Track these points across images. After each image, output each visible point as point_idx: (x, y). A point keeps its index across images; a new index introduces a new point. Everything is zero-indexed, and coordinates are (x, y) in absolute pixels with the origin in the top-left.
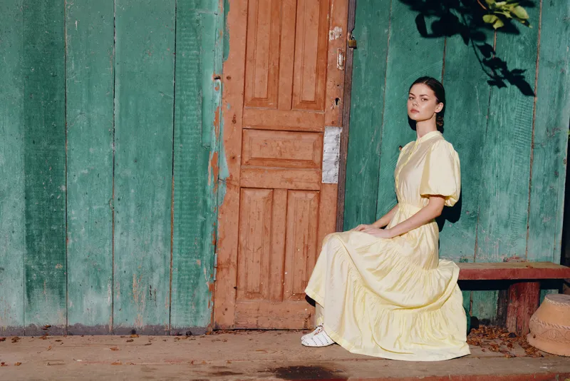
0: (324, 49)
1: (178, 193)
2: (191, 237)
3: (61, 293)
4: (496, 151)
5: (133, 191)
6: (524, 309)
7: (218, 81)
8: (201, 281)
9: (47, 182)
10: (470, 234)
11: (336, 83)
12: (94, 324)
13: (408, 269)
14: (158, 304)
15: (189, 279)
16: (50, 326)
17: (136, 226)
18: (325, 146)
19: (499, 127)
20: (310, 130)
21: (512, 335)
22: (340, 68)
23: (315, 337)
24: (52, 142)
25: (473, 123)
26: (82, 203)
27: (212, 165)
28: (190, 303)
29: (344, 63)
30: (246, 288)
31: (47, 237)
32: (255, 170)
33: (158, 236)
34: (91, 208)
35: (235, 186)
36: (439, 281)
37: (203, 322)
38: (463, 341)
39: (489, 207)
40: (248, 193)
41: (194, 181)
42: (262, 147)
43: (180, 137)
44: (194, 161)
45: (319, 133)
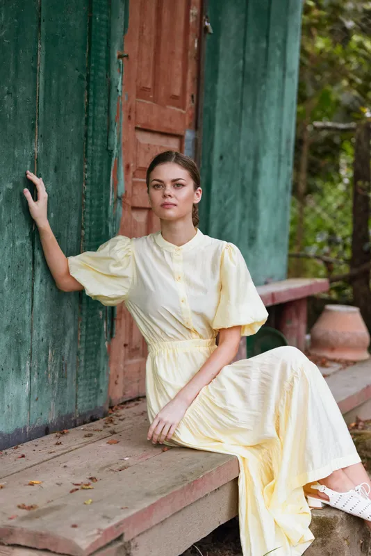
1: (88, 216)
8: (102, 341)
14: (68, 382)
15: (94, 340)
26: (6, 236)
27: (113, 177)
28: (93, 374)
30: (131, 344)
32: (142, 183)
34: (14, 244)
35: (128, 205)
41: (100, 199)
42: (146, 153)
43: (92, 137)
44: (101, 171)
45: (180, 137)
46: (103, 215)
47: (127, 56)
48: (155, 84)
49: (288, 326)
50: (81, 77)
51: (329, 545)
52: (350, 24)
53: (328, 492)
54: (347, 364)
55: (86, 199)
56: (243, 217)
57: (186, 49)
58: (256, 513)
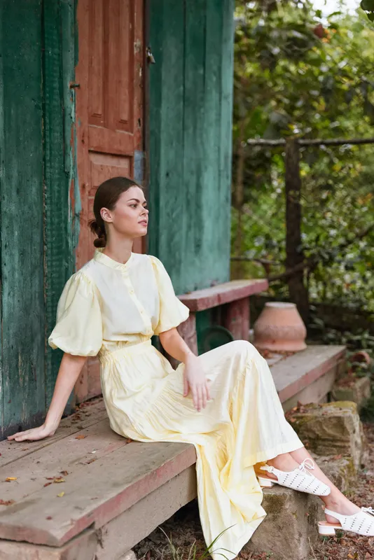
7: (72, 90)
14: (38, 384)
18: (135, 171)
20: (126, 153)
27: (71, 196)
35: (85, 222)
41: (59, 216)
42: (100, 173)
44: (59, 192)
45: (130, 158)
46: (63, 232)
47: (78, 86)
48: (104, 111)
49: (233, 322)
50: (37, 107)
51: (280, 520)
52: (276, 51)
53: (276, 472)
54: (287, 354)
55: (46, 217)
56: (189, 227)
57: (131, 79)
58: (213, 494)
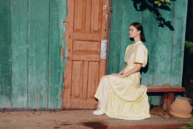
0: (101, 13)
1: (51, 62)
2: (55, 77)
3: (9, 97)
4: (160, 48)
5: (35, 61)
6: (169, 102)
7: (64, 23)
8: (59, 92)
9: (4, 58)
10: (151, 76)
11: (106, 24)
12: (21, 108)
13: (129, 88)
14: (44, 100)
15: (54, 92)
16: (6, 108)
17: (36, 74)
18: (101, 46)
19: (161, 40)
20: (96, 40)
21: (165, 111)
22: (107, 19)
23: (98, 112)
24: (6, 44)
25: (152, 38)
26: (17, 65)
27: (62, 53)
28: (54, 100)
29: (108, 18)
30: (74, 95)
31: (4, 77)
32: (77, 54)
33: (43, 77)
34: (20, 67)
35: (70, 60)
36: (140, 92)
37: (59, 107)
38: (148, 113)
39: (158, 67)
40: (75, 62)
41: (56, 58)
42: (80, 46)
43: (51, 43)
44: (56, 51)
45: (99, 42)
46: (58, 62)
50: (46, 29)
